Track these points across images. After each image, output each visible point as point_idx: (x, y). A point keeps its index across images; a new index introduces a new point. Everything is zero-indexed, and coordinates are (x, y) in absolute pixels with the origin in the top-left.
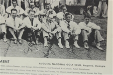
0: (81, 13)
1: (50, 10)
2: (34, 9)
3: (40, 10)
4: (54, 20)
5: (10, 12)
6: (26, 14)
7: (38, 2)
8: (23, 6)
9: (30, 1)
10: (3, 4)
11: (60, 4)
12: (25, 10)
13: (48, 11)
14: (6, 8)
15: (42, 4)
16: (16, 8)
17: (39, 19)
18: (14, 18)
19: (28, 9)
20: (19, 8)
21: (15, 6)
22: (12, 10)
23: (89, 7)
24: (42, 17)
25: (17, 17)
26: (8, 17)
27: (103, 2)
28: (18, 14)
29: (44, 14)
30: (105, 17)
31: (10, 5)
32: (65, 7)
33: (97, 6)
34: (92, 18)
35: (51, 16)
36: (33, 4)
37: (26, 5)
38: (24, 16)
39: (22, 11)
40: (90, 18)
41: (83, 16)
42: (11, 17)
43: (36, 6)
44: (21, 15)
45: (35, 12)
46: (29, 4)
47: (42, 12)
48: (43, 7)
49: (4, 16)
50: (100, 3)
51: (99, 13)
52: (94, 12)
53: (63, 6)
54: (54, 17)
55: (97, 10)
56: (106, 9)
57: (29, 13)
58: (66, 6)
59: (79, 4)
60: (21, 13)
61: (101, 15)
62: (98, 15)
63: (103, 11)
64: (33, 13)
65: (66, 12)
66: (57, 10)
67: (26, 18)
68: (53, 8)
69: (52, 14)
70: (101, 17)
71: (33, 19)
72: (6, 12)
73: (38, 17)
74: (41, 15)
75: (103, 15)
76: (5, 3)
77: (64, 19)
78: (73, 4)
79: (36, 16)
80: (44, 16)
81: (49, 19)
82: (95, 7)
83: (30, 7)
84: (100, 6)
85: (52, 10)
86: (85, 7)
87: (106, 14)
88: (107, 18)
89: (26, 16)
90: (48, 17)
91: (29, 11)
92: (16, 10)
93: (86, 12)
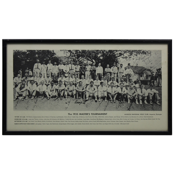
0: (148, 84)
1: (132, 83)
2: (123, 83)
3: (127, 83)
4: (134, 88)
5: (110, 84)
6: (119, 85)
7: (126, 79)
8: (117, 81)
9: (121, 78)
10: (107, 80)
11: (137, 80)
12: (118, 83)
13: (131, 84)
14: (108, 82)
15: (128, 80)
16: (113, 82)
17: (126, 88)
18: (112, 88)
19: (120, 82)
20: (115, 82)
21: (113, 81)
22: (111, 83)
23: (152, 81)
24: (127, 87)
25: (113, 87)
26: (109, 87)
27: (159, 78)
28: (114, 85)
29: (129, 85)
30: (160, 86)
31: (110, 80)
32: (140, 81)
33: (156, 80)
34: (154, 87)
35: (132, 86)
36: (123, 79)
37: (119, 80)
38: (118, 86)
39: (117, 84)
40: (153, 87)
41: (149, 86)
42: (110, 87)
43: (124, 81)
44: (116, 86)
45: (124, 84)
46: (121, 80)
47: (127, 84)
48: (128, 81)
49: (106, 86)
50: (158, 79)
51: (157, 84)
52: (155, 84)
53: (139, 81)
54: (134, 87)
55: (156, 82)
56: (161, 82)
57: (120, 84)
58: (141, 80)
59: (147, 79)
60: (116, 85)
61: (158, 85)
62: (157, 85)
63: (159, 83)
64: (123, 85)
65: (140, 84)
66: (136, 83)
67: (119, 87)
68: (133, 82)
69: (133, 85)
70: (158, 86)
71: (122, 88)
72: (108, 84)
73: (125, 87)
74: (127, 86)
75: (159, 85)
76: (108, 79)
77: (139, 88)
78: (144, 79)
79: (124, 86)
80: (128, 86)
81: (131, 88)
82: (155, 81)
83: (121, 81)
84: (157, 80)
85: (133, 83)
86: (150, 81)
87: (161, 85)
88: (161, 86)
89: (119, 86)
90: (131, 86)
91: (121, 83)
92: (113, 83)
93: (151, 84)
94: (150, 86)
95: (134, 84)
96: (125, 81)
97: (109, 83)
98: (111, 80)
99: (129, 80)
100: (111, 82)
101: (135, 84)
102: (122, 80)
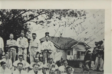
0: (81, 67)
1: (53, 64)
2: (39, 63)
3: (44, 64)
4: (56, 72)
5: (17, 66)
6: (31, 67)
7: (42, 57)
8: (28, 60)
9: (35, 57)
10: (11, 58)
11: (62, 59)
12: (30, 64)
13: (51, 65)
14: (13, 62)
15: (46, 59)
16: (22, 62)
17: (43, 72)
18: (20, 71)
19: (32, 63)
20: (24, 62)
21: (21, 61)
22: (18, 64)
23: (88, 61)
24: (45, 70)
25: (22, 70)
26: (15, 70)
27: (99, 58)
28: (24, 67)
29: (48, 67)
30: (101, 70)
31: (16, 60)
32: (66, 62)
33: (94, 60)
34: (90, 71)
35: (53, 69)
36: (38, 58)
37: (31, 59)
38: (29, 69)
39: (28, 65)
40: (88, 71)
41: (82, 69)
42: (17, 70)
43: (40, 61)
44: (26, 68)
45: (39, 65)
46: (34, 59)
47: (45, 66)
48: (46, 61)
49: (11, 69)
50: (97, 58)
51: (97, 67)
52: (92, 66)
53: (64, 61)
54: (57, 70)
55: (94, 64)
56: (102, 63)
58: (67, 60)
59: (78, 59)
61: (98, 68)
62: (95, 69)
63: (99, 65)
64: (37, 66)
65: (67, 66)
66: (59, 64)
67: (31, 71)
68: (55, 62)
69: (54, 67)
70: (98, 70)
71: (37, 72)
72: (13, 66)
73: (41, 70)
74: (44, 68)
75: (100, 69)
76: (12, 58)
77: (65, 72)
78: (73, 58)
79: (40, 69)
80: (47, 69)
81: (51, 71)
82: (93, 62)
83: (35, 61)
84: (97, 60)
85: (54, 64)
86: (83, 62)
87: (102, 68)
88: (103, 71)
89: (31, 69)
90: (51, 69)
91: (34, 65)
92: (22, 64)
93: (85, 66)
94: (84, 70)
95: (56, 66)
96: (42, 61)
97: (16, 63)
98: (18, 59)
99: (49, 59)
100: (18, 61)
101: (59, 66)
102: (36, 59)
